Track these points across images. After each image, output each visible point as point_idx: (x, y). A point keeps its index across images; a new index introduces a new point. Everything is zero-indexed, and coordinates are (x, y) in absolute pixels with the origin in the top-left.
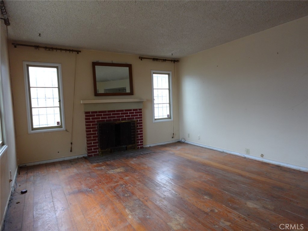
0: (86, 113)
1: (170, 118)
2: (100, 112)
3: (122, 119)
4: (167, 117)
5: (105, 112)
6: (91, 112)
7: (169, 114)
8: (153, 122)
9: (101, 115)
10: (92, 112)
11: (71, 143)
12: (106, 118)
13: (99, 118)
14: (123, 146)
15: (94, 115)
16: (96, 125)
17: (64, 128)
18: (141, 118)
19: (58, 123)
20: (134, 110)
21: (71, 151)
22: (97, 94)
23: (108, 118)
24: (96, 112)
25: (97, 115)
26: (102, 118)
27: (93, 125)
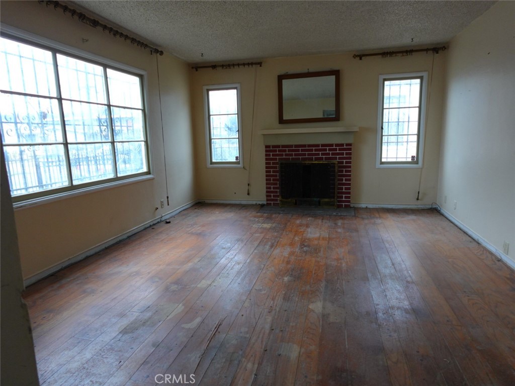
0: (267, 147)
1: (417, 163)
2: (283, 146)
3: (316, 159)
4: (410, 160)
5: (291, 146)
6: (272, 146)
7: (415, 154)
8: (377, 167)
9: (285, 151)
10: (274, 147)
11: (249, 185)
12: (291, 155)
13: (282, 155)
14: (315, 199)
15: (275, 151)
16: (277, 163)
17: (241, 165)
18: (350, 158)
19: (236, 158)
20: (337, 145)
21: (248, 194)
22: (282, 121)
23: (295, 155)
24: (278, 146)
25: (279, 151)
26: (286, 155)
27: (273, 163)
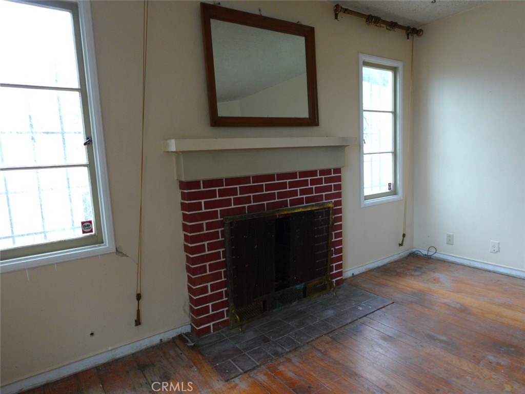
0: (184, 185)
1: (395, 192)
2: (230, 181)
3: (293, 203)
4: (386, 190)
5: (245, 179)
6: (204, 182)
7: (391, 181)
8: (362, 206)
9: (234, 192)
10: (208, 183)
11: (139, 297)
12: (247, 200)
13: (228, 202)
14: (298, 287)
15: (213, 194)
16: (221, 224)
17: (108, 244)
18: (339, 195)
19: (86, 225)
20: (323, 172)
21: (138, 322)
23: (256, 199)
24: (218, 182)
25: (222, 193)
26: (237, 201)
27: (209, 226)
